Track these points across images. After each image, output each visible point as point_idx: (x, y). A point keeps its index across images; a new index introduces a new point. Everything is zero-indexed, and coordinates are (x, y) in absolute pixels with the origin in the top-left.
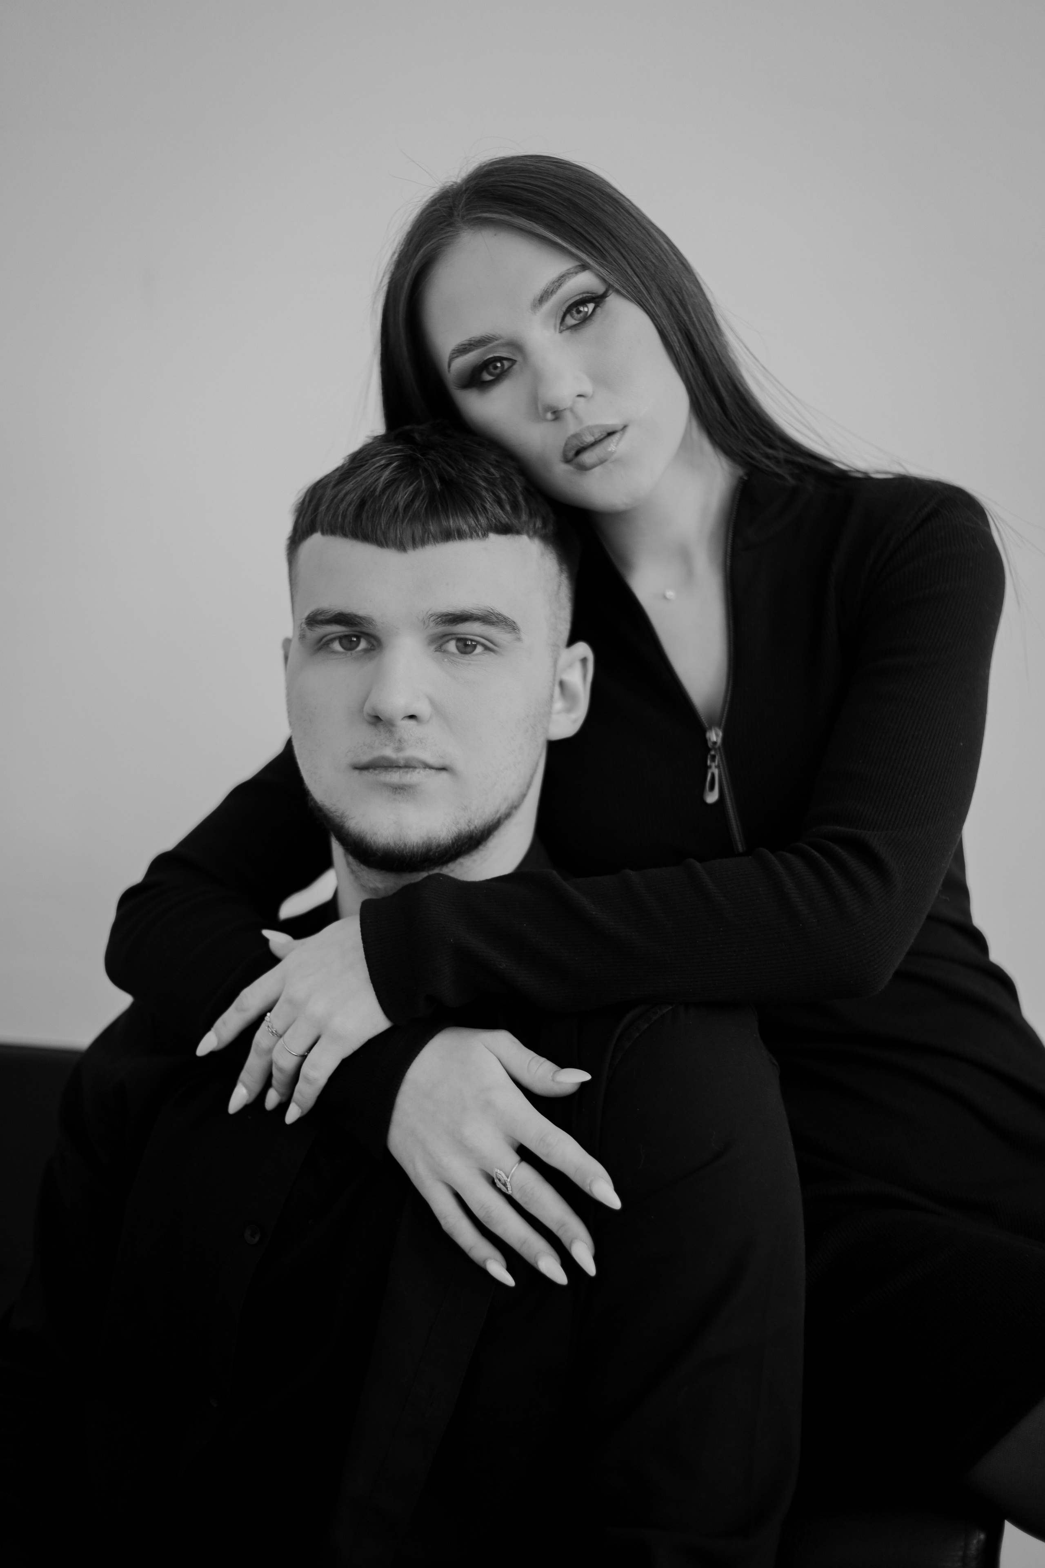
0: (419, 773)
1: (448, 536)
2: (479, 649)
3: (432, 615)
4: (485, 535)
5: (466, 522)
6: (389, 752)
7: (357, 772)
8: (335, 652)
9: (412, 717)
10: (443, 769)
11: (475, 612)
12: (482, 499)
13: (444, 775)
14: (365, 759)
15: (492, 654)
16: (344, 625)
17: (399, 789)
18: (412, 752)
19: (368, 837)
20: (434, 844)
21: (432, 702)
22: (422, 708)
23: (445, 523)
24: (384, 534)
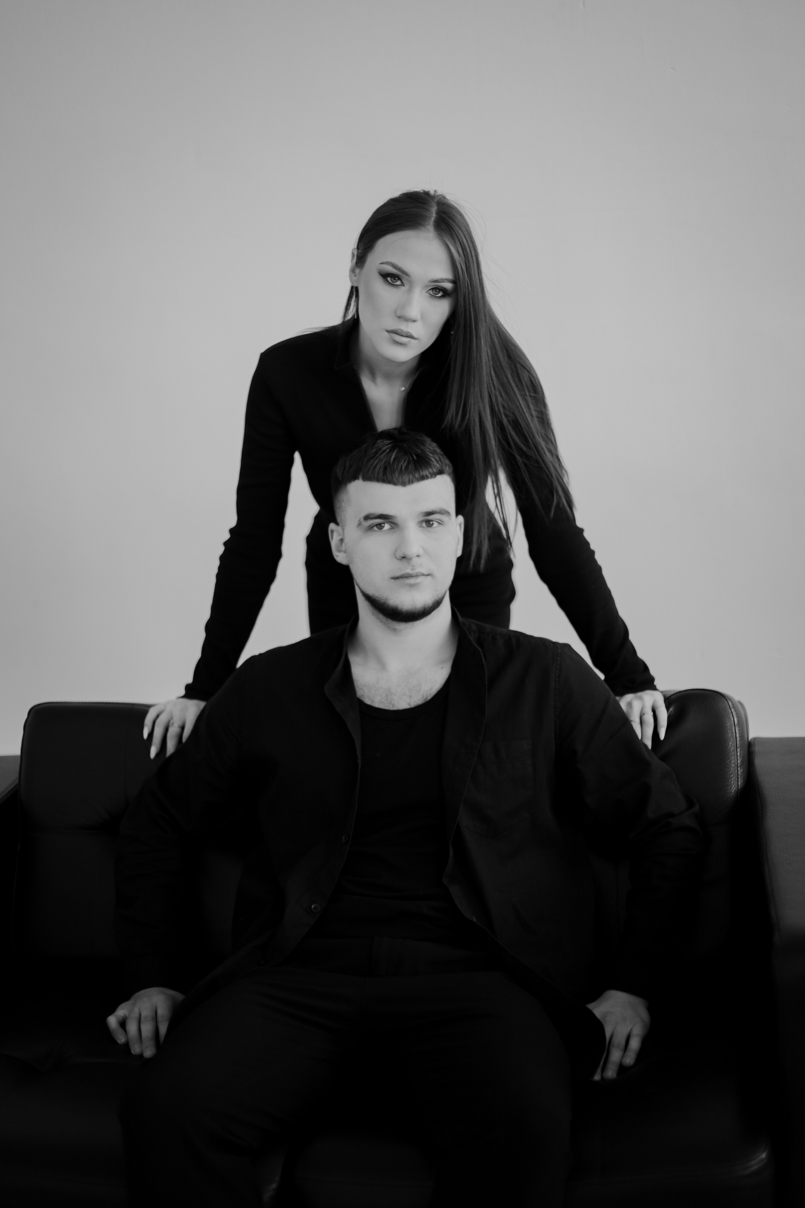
0: (421, 578)
1: (423, 478)
2: (436, 524)
3: (422, 513)
4: (435, 476)
5: (428, 471)
6: (409, 571)
7: (393, 580)
8: (376, 531)
9: (418, 556)
10: (428, 575)
11: (437, 510)
12: (432, 461)
13: (429, 577)
14: (398, 574)
15: (441, 525)
16: (383, 519)
17: (412, 586)
18: (419, 570)
19: (400, 607)
20: (427, 607)
21: (423, 548)
22: (421, 552)
23: (421, 473)
24: (397, 480)
